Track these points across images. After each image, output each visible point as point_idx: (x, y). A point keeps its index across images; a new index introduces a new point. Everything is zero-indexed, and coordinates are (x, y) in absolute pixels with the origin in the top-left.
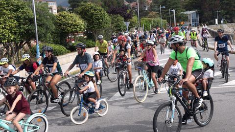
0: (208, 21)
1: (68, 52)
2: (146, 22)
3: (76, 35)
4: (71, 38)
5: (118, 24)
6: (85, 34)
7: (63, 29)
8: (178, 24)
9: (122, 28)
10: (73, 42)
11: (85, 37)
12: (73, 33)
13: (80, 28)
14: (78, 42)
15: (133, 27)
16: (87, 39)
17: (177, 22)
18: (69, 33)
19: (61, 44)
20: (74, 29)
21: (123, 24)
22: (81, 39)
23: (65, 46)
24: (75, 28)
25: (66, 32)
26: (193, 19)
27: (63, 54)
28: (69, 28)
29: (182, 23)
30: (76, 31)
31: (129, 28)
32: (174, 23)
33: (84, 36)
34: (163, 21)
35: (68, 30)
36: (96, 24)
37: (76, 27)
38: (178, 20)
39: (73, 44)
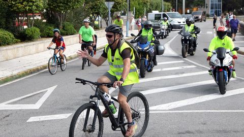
0: (237, 8)
1: (17, 42)
2: (139, 4)
3: (30, 17)
4: (21, 21)
5: (96, 5)
6: (45, 16)
7: (11, 7)
8: (188, 11)
9: (101, 10)
10: (25, 27)
11: (45, 21)
12: (25, 13)
13: (37, 6)
14: (33, 28)
15: (118, 10)
16: (46, 24)
17: (187, 7)
18: (20, 12)
19: (7, 29)
20: (28, 8)
21: (104, 4)
22: (37, 24)
23: (13, 32)
24: (30, 6)
25: (14, 11)
26: (212, 5)
27: (8, 44)
28: (20, 6)
29: (195, 9)
30: (31, 11)
31: (112, 12)
32: (182, 9)
33: (42, 19)
34: (165, 5)
35: (18, 8)
36: (61, 2)
37: (31, 4)
38: (189, 3)
39: (25, 30)
